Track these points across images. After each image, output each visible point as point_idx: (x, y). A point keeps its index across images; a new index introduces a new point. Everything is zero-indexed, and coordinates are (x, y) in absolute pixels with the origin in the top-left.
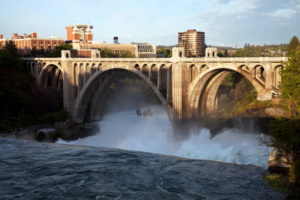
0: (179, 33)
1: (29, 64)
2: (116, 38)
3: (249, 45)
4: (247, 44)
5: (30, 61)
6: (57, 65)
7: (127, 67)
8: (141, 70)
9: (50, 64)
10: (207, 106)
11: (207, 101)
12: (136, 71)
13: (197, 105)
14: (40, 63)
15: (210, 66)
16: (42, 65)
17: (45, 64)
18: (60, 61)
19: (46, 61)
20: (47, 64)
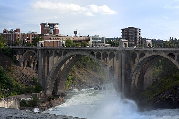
0: (122, 29)
1: (14, 51)
2: (75, 32)
3: (172, 38)
4: (171, 38)
5: (15, 49)
6: (34, 52)
7: (85, 54)
8: (95, 56)
9: (29, 51)
10: (144, 83)
11: (144, 80)
12: (91, 56)
13: (136, 82)
14: (22, 50)
15: (146, 54)
16: (23, 51)
17: (25, 51)
18: (36, 49)
19: (26, 49)
20: (27, 51)
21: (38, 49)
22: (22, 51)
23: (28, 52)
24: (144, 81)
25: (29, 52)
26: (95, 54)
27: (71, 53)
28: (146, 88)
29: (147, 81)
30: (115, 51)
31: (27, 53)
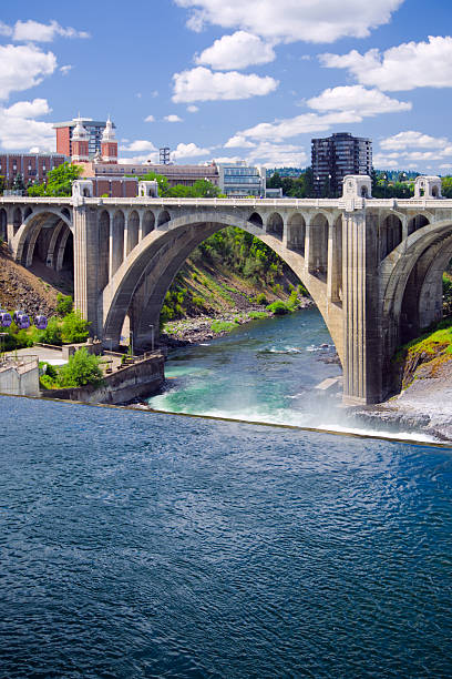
6: (59, 214)
7: (230, 220)
8: (265, 228)
9: (43, 211)
10: (420, 311)
11: (422, 300)
12: (251, 228)
13: (397, 308)
14: (19, 209)
15: (432, 219)
16: (23, 213)
17: (29, 212)
18: (68, 205)
19: (35, 204)
20: (35, 213)
21: (75, 205)
22: (20, 212)
23: (40, 215)
24: (421, 305)
25: (44, 215)
26: (265, 221)
27: (184, 217)
28: (427, 325)
29: (429, 304)
30: (331, 209)
31: (36, 217)
